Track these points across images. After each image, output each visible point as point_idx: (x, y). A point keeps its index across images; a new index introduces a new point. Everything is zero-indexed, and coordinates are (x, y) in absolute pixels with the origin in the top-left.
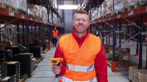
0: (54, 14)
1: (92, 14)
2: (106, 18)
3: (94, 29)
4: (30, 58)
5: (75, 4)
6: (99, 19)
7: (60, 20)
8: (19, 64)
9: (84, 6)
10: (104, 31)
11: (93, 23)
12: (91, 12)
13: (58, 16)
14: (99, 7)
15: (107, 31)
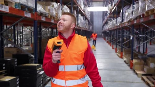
0: (80, 15)
1: (125, 13)
2: (146, 17)
3: (126, 33)
4: (36, 70)
5: (105, 5)
6: (134, 20)
7: (87, 22)
8: (18, 80)
9: (114, 6)
10: (140, 36)
11: (126, 25)
12: (124, 11)
13: (85, 18)
14: (135, 4)
15: (144, 36)
